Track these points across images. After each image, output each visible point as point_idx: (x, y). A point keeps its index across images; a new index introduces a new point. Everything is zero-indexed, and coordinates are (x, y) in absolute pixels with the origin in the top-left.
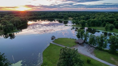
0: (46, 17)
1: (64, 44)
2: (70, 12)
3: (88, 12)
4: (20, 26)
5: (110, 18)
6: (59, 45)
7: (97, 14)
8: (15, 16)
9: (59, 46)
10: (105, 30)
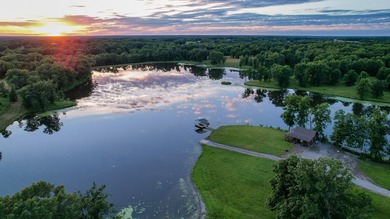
0: (148, 55)
1: (251, 147)
2: (221, 38)
3: (277, 37)
4: (70, 88)
5: (362, 56)
6: (236, 150)
7: (315, 45)
8: (39, 52)
9: (238, 153)
10: (358, 96)
